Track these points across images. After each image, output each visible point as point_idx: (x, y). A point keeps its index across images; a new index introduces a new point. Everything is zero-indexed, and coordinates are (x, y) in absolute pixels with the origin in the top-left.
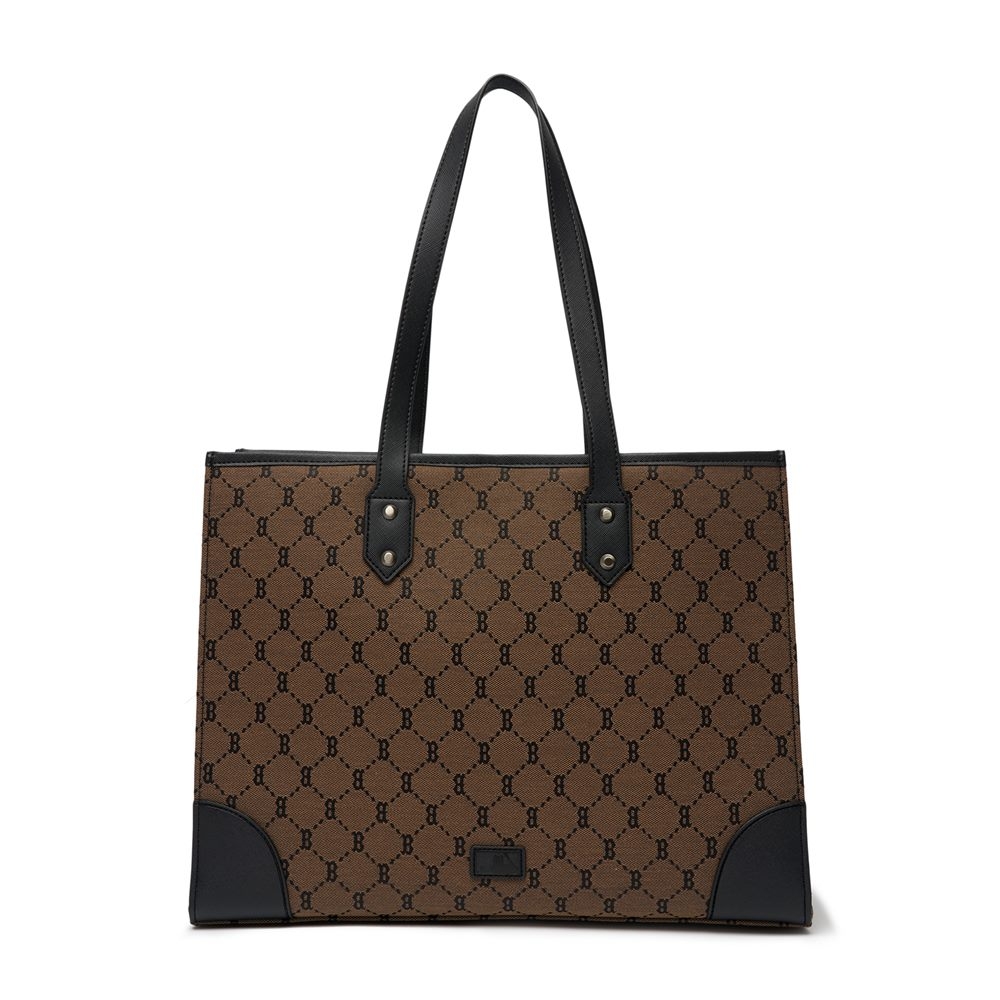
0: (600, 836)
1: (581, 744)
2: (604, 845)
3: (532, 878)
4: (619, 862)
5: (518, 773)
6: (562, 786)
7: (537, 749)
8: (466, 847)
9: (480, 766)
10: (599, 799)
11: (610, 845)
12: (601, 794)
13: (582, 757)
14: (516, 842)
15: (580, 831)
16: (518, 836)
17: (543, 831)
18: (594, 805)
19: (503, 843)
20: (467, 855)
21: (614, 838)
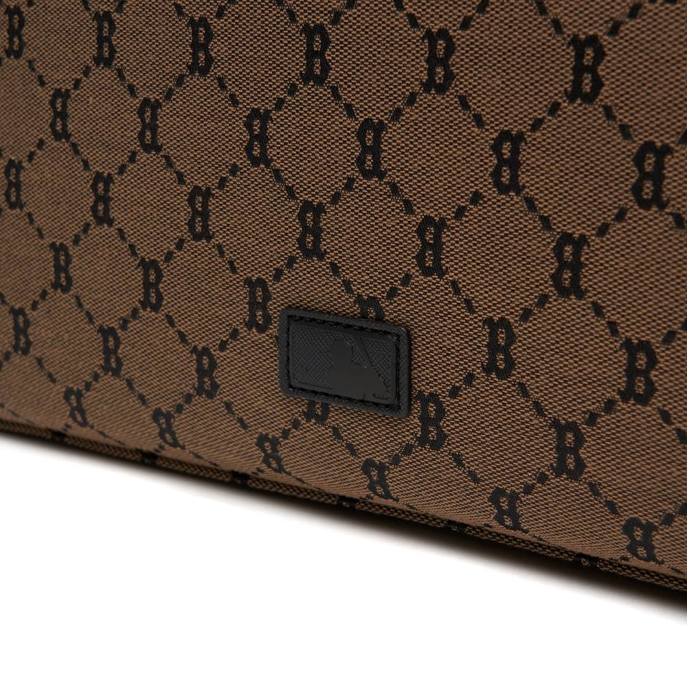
0: (613, 326)
1: (578, 45)
2: (623, 357)
3: (425, 419)
4: (666, 416)
5: (397, 114)
6: (514, 164)
7: (450, 49)
8: (274, 308)
9: (304, 90)
10: (620, 217)
11: (642, 361)
12: (628, 200)
13: (577, 83)
14: (391, 310)
15: (557, 304)
16: (393, 293)
17: (457, 291)
18: (603, 230)
19: (357, 309)
20: (273, 330)
21: (656, 340)
